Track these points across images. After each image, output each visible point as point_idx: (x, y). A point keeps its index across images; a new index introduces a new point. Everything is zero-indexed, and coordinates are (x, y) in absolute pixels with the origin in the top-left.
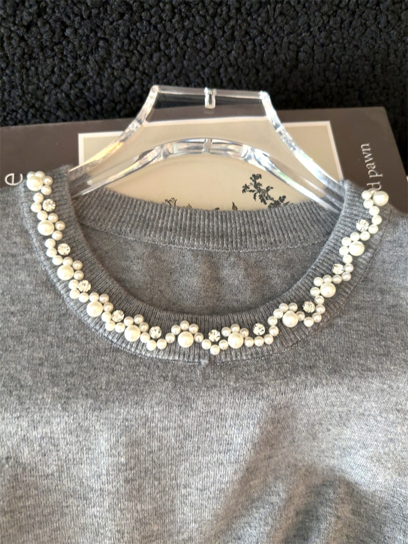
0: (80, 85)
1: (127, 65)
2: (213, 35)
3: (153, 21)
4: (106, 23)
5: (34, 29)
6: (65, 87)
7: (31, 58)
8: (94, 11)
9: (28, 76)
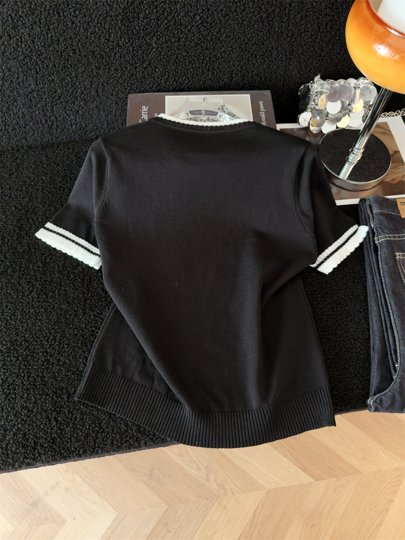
0: (158, 88)
1: (174, 81)
2: (202, 70)
3: (183, 65)
4: (169, 67)
5: (147, 69)
6: (154, 88)
7: (144, 78)
8: (165, 63)
9: (142, 84)
